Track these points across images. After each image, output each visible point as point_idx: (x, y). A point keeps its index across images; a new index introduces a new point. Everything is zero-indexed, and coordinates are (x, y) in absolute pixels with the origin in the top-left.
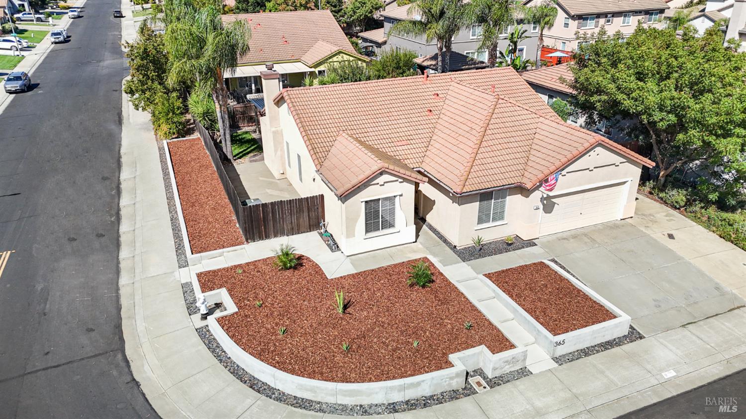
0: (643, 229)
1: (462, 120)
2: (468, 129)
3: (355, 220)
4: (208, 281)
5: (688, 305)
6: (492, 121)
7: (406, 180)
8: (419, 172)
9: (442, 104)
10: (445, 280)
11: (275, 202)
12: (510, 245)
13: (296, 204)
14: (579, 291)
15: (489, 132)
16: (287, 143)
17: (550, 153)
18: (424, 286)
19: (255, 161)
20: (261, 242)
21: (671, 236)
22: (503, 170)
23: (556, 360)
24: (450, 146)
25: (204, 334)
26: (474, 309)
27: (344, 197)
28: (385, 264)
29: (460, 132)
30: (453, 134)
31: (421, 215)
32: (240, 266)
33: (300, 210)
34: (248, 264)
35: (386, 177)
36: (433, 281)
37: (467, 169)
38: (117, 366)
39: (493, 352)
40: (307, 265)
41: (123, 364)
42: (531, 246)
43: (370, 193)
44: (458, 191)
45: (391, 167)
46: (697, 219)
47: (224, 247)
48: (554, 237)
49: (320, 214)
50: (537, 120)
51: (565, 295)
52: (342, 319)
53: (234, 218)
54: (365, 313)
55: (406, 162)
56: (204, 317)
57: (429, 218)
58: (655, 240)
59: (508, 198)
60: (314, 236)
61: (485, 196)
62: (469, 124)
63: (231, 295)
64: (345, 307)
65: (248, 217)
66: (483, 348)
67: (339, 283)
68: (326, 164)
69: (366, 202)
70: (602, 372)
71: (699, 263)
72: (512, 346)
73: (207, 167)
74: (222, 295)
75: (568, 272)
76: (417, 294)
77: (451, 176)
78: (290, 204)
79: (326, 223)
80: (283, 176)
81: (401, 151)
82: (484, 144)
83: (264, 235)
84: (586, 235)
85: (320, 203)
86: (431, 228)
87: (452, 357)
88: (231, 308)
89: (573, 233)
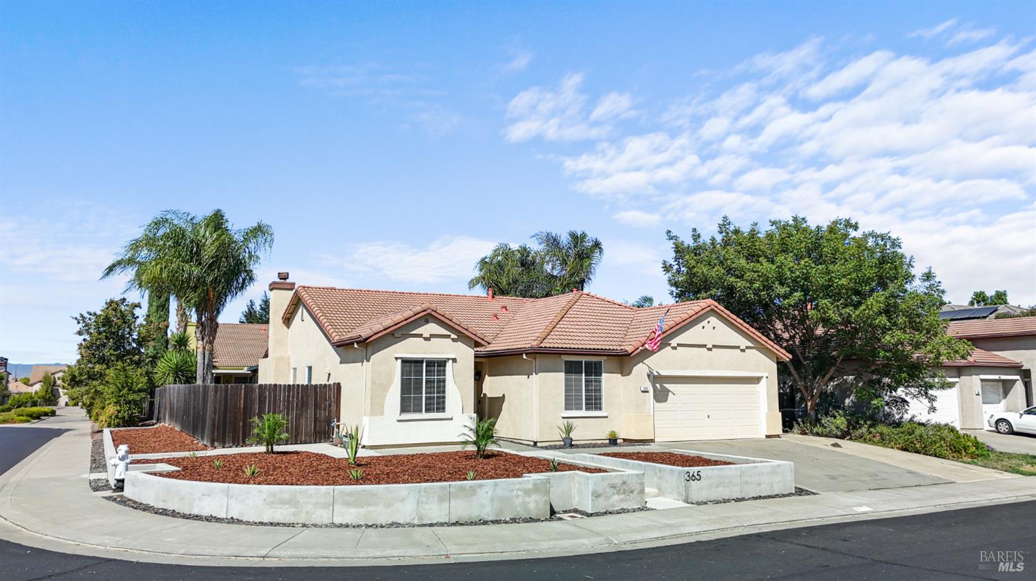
1: (537, 315)
3: (385, 389)
6: (576, 306)
7: (462, 337)
9: (512, 315)
11: (266, 385)
13: (298, 393)
16: (295, 369)
21: (836, 445)
22: (593, 339)
23: (693, 504)
24: (522, 330)
27: (371, 344)
28: (427, 452)
29: (535, 320)
33: (303, 405)
35: (432, 328)
39: (593, 473)
42: (645, 445)
43: (411, 348)
44: (534, 345)
46: (867, 442)
49: (333, 414)
50: (633, 313)
59: (604, 376)
61: (572, 367)
65: (220, 402)
69: (404, 360)
78: (289, 392)
79: (341, 424)
82: (567, 319)
83: (241, 438)
85: (334, 396)
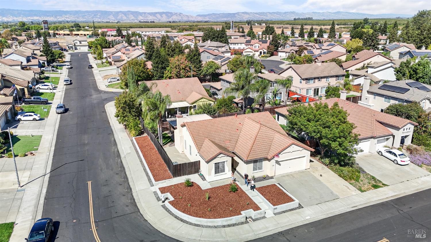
0: (312, 173)
1: (248, 134)
2: (250, 137)
3: (211, 170)
4: (163, 190)
5: (320, 198)
6: (258, 135)
7: (228, 156)
8: (233, 153)
9: (242, 127)
10: (241, 190)
12: (265, 178)
13: (191, 164)
14: (285, 193)
15: (257, 139)
16: (185, 141)
17: (277, 146)
18: (234, 192)
19: (171, 146)
20: (178, 177)
21: (321, 176)
22: (261, 152)
23: (275, 214)
24: (244, 143)
25: (164, 207)
26: (250, 199)
27: (208, 162)
28: (221, 185)
29: (248, 138)
30: (245, 139)
31: (234, 168)
32: (172, 186)
33: (192, 166)
34: (175, 185)
35: (222, 155)
36: (237, 190)
37: (249, 152)
38: (139, 216)
39: (254, 211)
40: (195, 185)
41: (140, 215)
42: (272, 179)
43: (216, 161)
44: (246, 160)
45: (223, 152)
46: (332, 169)
47: (166, 179)
48: (280, 175)
50: (274, 134)
51: (280, 195)
52: (208, 202)
53: (167, 169)
54: (215, 200)
55: (229, 149)
56: (163, 202)
57: (237, 169)
58: (315, 177)
59: (263, 162)
60: (196, 175)
61: (255, 161)
62: (250, 135)
63: (171, 195)
64: (209, 198)
65: (173, 169)
66: (252, 210)
67: (206, 191)
68: (201, 150)
69: (215, 163)
70: (288, 217)
71: (328, 185)
72: (261, 209)
73: (153, 149)
74: (168, 195)
75: (283, 187)
76: (232, 195)
77: (244, 155)
78: (189, 164)
79: (201, 170)
80: (183, 152)
81: (227, 145)
82: (255, 143)
83: (179, 175)
84: (291, 175)
85: (199, 164)
86: (238, 172)
87: (242, 212)
88: (171, 198)
89: (287, 174)
